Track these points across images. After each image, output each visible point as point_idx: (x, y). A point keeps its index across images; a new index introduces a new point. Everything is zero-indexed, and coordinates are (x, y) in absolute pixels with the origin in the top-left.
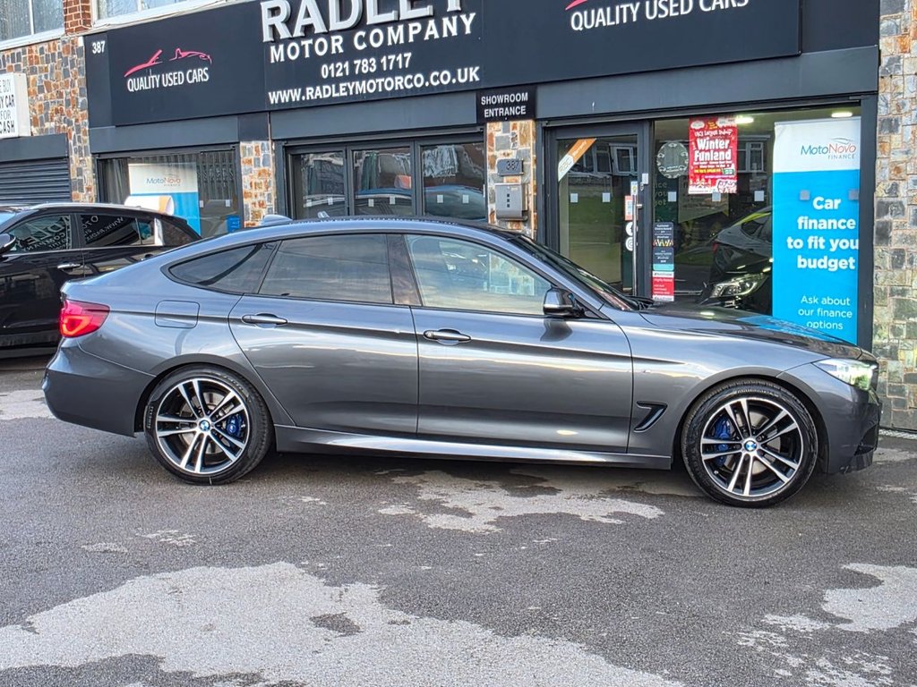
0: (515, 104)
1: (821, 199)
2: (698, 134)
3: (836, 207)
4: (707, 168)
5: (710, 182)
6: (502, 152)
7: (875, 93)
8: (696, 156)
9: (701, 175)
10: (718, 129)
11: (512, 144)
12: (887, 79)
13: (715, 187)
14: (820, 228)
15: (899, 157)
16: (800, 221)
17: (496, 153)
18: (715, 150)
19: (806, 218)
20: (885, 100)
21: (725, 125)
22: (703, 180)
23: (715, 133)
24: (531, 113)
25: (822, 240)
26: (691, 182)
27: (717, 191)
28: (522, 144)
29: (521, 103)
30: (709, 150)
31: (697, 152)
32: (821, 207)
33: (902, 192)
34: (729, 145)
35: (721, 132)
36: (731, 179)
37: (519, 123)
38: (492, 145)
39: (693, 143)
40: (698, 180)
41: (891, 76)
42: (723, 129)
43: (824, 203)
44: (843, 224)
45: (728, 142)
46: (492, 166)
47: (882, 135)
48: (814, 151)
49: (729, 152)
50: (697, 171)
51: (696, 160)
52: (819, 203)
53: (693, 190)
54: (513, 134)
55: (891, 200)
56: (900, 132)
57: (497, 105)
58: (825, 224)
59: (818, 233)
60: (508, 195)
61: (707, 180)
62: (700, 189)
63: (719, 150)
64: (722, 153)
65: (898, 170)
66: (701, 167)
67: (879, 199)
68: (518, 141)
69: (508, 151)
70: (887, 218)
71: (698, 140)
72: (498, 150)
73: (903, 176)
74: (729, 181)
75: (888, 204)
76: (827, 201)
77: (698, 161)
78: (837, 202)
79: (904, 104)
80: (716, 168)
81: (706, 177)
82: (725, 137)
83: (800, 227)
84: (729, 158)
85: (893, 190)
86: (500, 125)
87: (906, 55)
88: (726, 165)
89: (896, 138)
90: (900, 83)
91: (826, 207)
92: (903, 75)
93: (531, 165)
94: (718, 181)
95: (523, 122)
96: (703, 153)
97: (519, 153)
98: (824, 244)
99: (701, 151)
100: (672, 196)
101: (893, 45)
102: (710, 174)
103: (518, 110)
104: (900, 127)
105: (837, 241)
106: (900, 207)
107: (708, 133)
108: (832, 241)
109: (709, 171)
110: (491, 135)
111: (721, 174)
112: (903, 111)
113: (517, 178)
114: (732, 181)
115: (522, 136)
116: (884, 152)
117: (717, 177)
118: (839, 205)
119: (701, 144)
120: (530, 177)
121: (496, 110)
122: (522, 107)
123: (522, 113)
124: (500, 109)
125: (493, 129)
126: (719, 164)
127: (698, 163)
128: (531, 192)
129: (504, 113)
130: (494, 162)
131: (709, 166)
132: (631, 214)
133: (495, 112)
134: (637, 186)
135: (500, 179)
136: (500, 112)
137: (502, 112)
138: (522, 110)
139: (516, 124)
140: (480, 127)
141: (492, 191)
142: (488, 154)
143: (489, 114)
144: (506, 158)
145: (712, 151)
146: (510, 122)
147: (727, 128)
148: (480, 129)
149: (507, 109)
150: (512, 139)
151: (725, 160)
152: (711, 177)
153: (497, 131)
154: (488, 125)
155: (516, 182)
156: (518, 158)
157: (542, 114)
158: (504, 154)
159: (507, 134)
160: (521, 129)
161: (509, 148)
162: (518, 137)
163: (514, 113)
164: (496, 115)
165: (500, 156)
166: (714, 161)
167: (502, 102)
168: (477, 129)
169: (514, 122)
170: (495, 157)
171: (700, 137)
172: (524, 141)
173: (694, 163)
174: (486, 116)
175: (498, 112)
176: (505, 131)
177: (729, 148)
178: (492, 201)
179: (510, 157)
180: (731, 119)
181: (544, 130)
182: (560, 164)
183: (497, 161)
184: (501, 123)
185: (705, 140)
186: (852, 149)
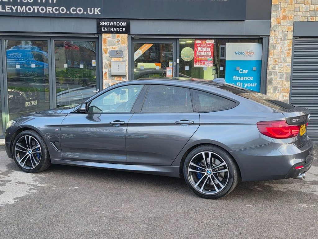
0: (120, 27)
1: (242, 70)
2: (198, 45)
3: (247, 73)
4: (201, 58)
5: (202, 63)
6: (111, 47)
7: (269, 36)
8: (197, 53)
9: (199, 61)
11: (117, 44)
12: (273, 32)
13: (205, 65)
14: (241, 79)
15: (275, 57)
16: (234, 77)
17: (107, 47)
18: (205, 52)
19: (236, 76)
20: (272, 38)
21: (209, 43)
22: (200, 62)
23: (205, 45)
24: (128, 31)
25: (242, 84)
26: (195, 63)
29: (123, 27)
30: (203, 52)
31: (197, 52)
33: (277, 68)
35: (207, 45)
37: (121, 35)
38: (106, 43)
39: (196, 48)
40: (198, 62)
41: (274, 31)
43: (242, 71)
44: (249, 78)
45: (210, 49)
46: (106, 53)
47: (271, 49)
48: (240, 54)
49: (210, 53)
50: (197, 59)
51: (197, 54)
52: (241, 71)
53: (195, 66)
54: (118, 39)
55: (273, 71)
56: (276, 49)
57: (110, 26)
58: (242, 78)
59: (241, 81)
60: (119, 66)
61: (201, 62)
62: (198, 66)
63: (206, 52)
64: (208, 53)
65: (276, 61)
66: (199, 57)
67: (269, 71)
68: (120, 43)
69: (115, 47)
70: (272, 76)
71: (198, 48)
72: (109, 46)
73: (277, 63)
74: (210, 63)
75: (272, 72)
76: (244, 71)
77: (198, 55)
78: (247, 71)
79: (278, 40)
80: (205, 58)
81: (201, 61)
82: (209, 47)
83: (234, 79)
84: (210, 55)
85: (274, 68)
86: (110, 35)
87: (279, 25)
88: (209, 57)
89: (275, 51)
90: (277, 33)
91: (243, 73)
92: (278, 31)
93: (126, 53)
94: (205, 63)
95: (123, 35)
96: (200, 52)
97: (121, 48)
98: (242, 85)
99: (199, 51)
100: (187, 68)
101: (275, 21)
102: (203, 60)
103: (121, 30)
104: (276, 48)
105: (247, 84)
106: (276, 74)
107: (202, 45)
108: (245, 84)
110: (105, 39)
111: (207, 60)
112: (278, 43)
113: (120, 58)
114: (211, 63)
116: (271, 55)
117: (205, 61)
118: (248, 72)
119: (199, 49)
120: (126, 57)
121: (109, 28)
122: (123, 28)
123: (123, 31)
124: (111, 28)
125: (106, 36)
126: (206, 57)
127: (198, 56)
128: (127, 65)
129: (113, 30)
130: (107, 51)
131: (202, 57)
132: (170, 74)
133: (108, 29)
134: (172, 64)
135: (110, 59)
136: (111, 29)
137: (112, 29)
138: (123, 30)
139: (119, 35)
140: (98, 35)
141: (106, 64)
142: (103, 47)
143: (104, 30)
144: (114, 50)
145: (204, 52)
146: (116, 34)
147: (210, 44)
148: (98, 36)
149: (115, 28)
150: (117, 41)
151: (209, 55)
152: (203, 61)
153: (108, 37)
154: (103, 34)
155: (119, 60)
156: (120, 50)
157: (132, 32)
158: (112, 48)
159: (114, 39)
160: (122, 37)
161: (115, 46)
162: (121, 41)
163: (119, 31)
164: (109, 30)
165: (110, 49)
166: (204, 55)
167: (112, 25)
168: (96, 36)
169: (119, 34)
170: (108, 49)
171: (199, 47)
172: (123, 43)
173: (196, 56)
174: (103, 30)
175: (110, 29)
176: (113, 37)
177: (210, 51)
178: (106, 68)
179: (116, 49)
180: (211, 40)
181: (132, 39)
182: (135, 53)
183: (108, 51)
184: (111, 34)
185: (201, 48)
186: (253, 53)
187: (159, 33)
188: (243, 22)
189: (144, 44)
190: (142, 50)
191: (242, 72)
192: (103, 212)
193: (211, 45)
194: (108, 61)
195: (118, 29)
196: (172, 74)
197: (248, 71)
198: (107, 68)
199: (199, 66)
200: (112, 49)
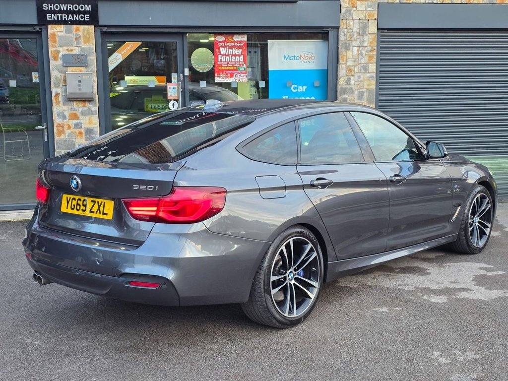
0: (79, 12)
1: (296, 86)
2: (221, 44)
3: (304, 91)
4: (227, 67)
5: (229, 75)
6: (65, 48)
7: (338, 28)
8: (220, 59)
9: (223, 71)
10: (234, 42)
11: (76, 43)
12: (345, 21)
13: (233, 79)
15: (350, 63)
17: (59, 49)
18: (232, 55)
19: (287, 97)
20: (344, 32)
21: (239, 40)
22: (225, 73)
23: (233, 44)
24: (94, 19)
26: (216, 75)
27: (234, 81)
28: (85, 42)
29: (85, 12)
30: (228, 55)
31: (220, 56)
32: (296, 91)
33: (352, 82)
34: (241, 52)
35: (236, 44)
36: (243, 73)
37: (82, 27)
38: (55, 42)
39: (217, 50)
40: (221, 73)
41: (347, 19)
42: (238, 42)
43: (297, 88)
45: (241, 50)
46: (55, 58)
47: (342, 50)
48: (291, 58)
49: (242, 57)
50: (220, 68)
51: (219, 60)
52: (294, 88)
53: (217, 80)
54: (76, 35)
55: (347, 86)
56: (351, 50)
57: (61, 12)
60: (80, 81)
61: (227, 74)
62: (222, 80)
63: (235, 55)
64: (237, 57)
65: (350, 70)
66: (223, 65)
67: (340, 86)
68: (82, 41)
69: (72, 48)
70: (345, 96)
71: (221, 49)
72: (61, 46)
73: (353, 73)
74: (242, 75)
75: (345, 89)
76: (299, 87)
77: (221, 61)
79: (353, 35)
80: (233, 66)
81: (227, 72)
82: (239, 48)
84: (242, 60)
85: (348, 82)
86: (62, 27)
87: (354, 9)
88: (240, 64)
89: (349, 53)
90: (351, 23)
91: (299, 90)
92: (353, 20)
93: (92, 59)
94: (234, 75)
95: (86, 27)
96: (224, 57)
97: (82, 49)
99: (223, 55)
100: (203, 84)
101: (348, 2)
102: (230, 70)
103: (82, 17)
104: (351, 48)
106: (351, 91)
107: (227, 44)
109: (229, 68)
110: (54, 35)
111: (236, 70)
112: (353, 39)
113: (82, 68)
114: (244, 75)
115: (85, 37)
116: (343, 60)
117: (234, 72)
118: (306, 89)
119: (223, 51)
120: (94, 67)
121: (60, 15)
122: (86, 15)
123: (86, 20)
124: (63, 15)
125: (55, 30)
126: (235, 64)
127: (221, 63)
128: (95, 79)
129: (68, 18)
130: (58, 56)
131: (229, 65)
132: (173, 95)
133: (58, 17)
134: (176, 76)
135: (64, 69)
136: (63, 17)
137: (66, 17)
138: (86, 17)
139: (78, 28)
140: (40, 27)
141: (57, 78)
142: (51, 49)
143: (51, 18)
144: (70, 53)
145: (230, 56)
146: (73, 26)
147: (240, 42)
148: (40, 29)
149: (70, 15)
150: (76, 39)
151: (240, 62)
152: (230, 72)
153: (59, 32)
154: (50, 26)
155: (81, 71)
156: (82, 53)
157: (102, 22)
158: (67, 50)
159: (70, 35)
160: (84, 31)
161: (72, 46)
162: (82, 37)
163: (78, 19)
164: (60, 19)
165: (63, 51)
166: (232, 62)
167: (65, 9)
168: (37, 29)
169: (78, 26)
170: (59, 52)
171: (222, 47)
172: (87, 41)
173: (218, 63)
174: (48, 19)
175: (61, 17)
176: (68, 32)
177: (241, 54)
178: (57, 85)
179: (74, 53)
180: (243, 36)
181: (103, 33)
182: (110, 59)
183: (61, 55)
184: (64, 26)
185: (225, 48)
186: (313, 58)
187: (150, 24)
188: (294, 4)
189: (124, 42)
190: (123, 53)
191: (296, 90)
192: (36, 343)
193: (242, 45)
194: (60, 74)
195: (77, 17)
196: (176, 95)
197: (306, 87)
198: (59, 85)
199: (224, 80)
200: (67, 53)
